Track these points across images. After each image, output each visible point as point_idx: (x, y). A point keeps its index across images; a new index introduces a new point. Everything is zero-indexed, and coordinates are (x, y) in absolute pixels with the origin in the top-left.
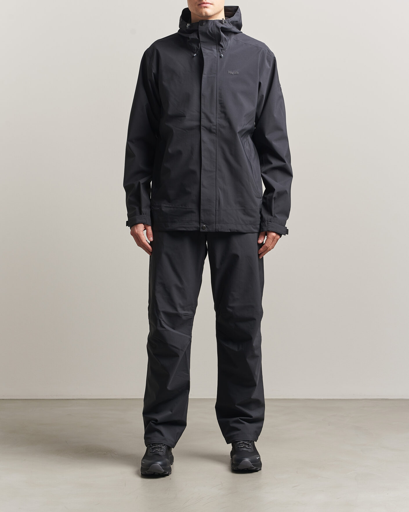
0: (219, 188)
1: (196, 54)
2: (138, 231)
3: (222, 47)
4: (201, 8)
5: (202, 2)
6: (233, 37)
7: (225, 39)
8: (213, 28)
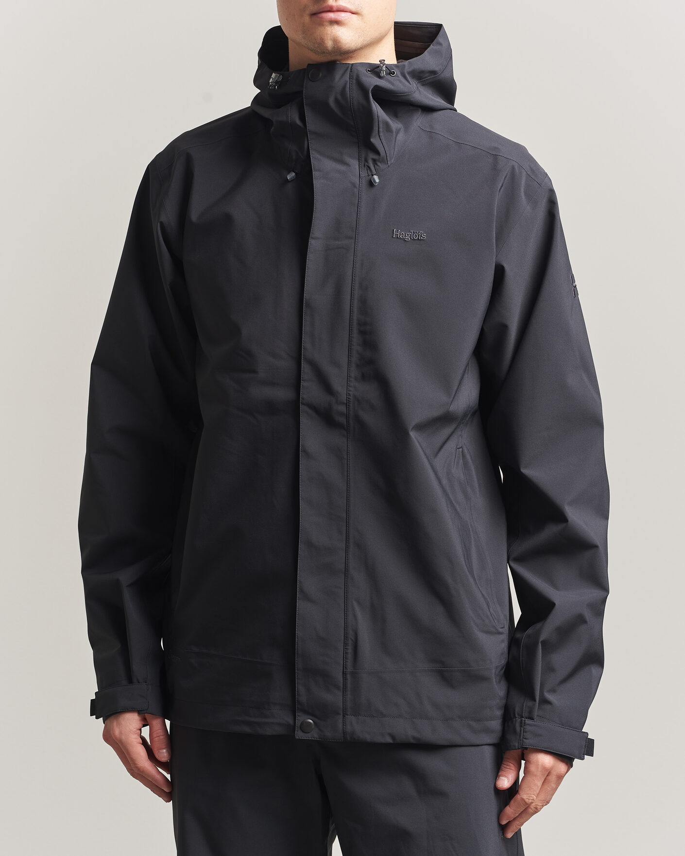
0: (355, 604)
1: (294, 174)
2: (121, 733)
3: (377, 152)
4: (321, 23)
5: (325, 5)
6: (419, 121)
7: (387, 125)
8: (348, 89)
